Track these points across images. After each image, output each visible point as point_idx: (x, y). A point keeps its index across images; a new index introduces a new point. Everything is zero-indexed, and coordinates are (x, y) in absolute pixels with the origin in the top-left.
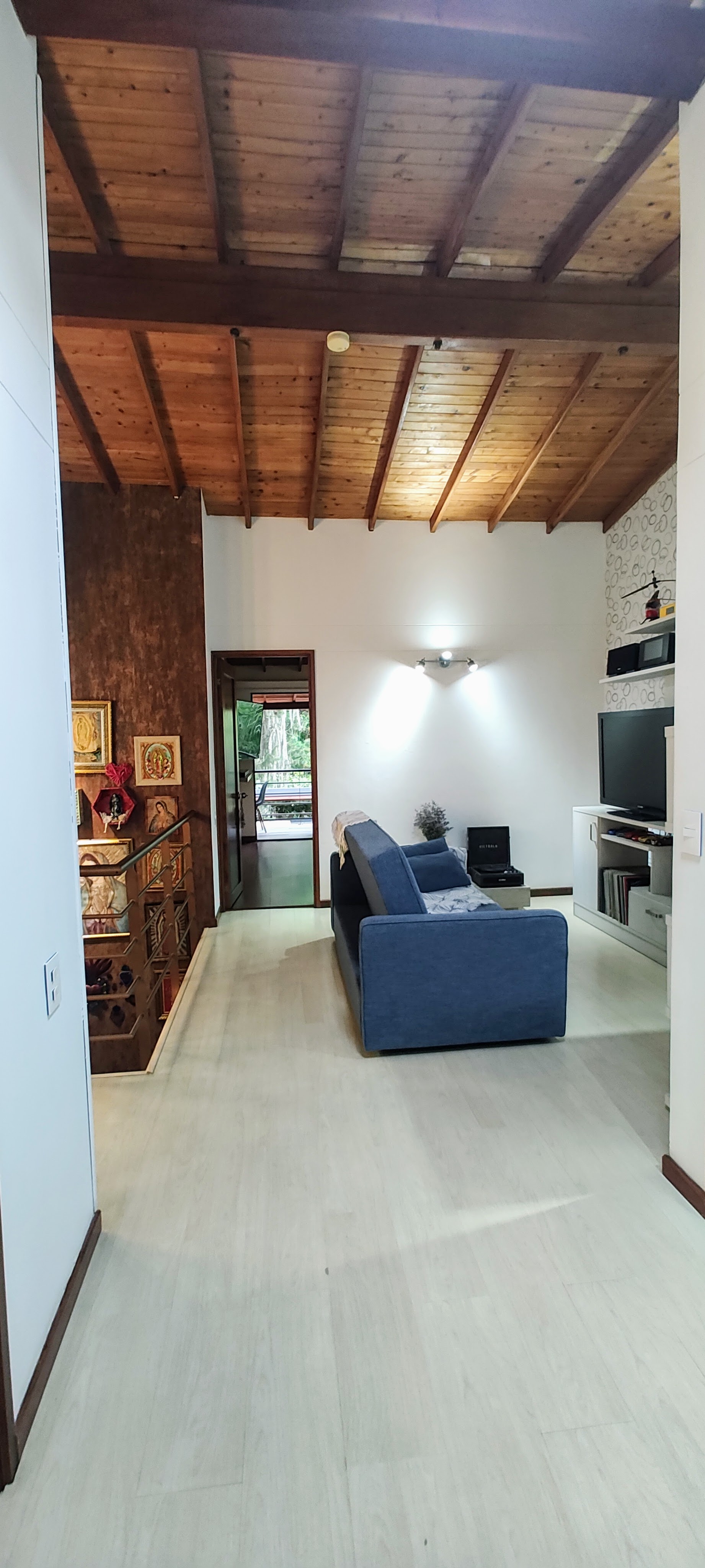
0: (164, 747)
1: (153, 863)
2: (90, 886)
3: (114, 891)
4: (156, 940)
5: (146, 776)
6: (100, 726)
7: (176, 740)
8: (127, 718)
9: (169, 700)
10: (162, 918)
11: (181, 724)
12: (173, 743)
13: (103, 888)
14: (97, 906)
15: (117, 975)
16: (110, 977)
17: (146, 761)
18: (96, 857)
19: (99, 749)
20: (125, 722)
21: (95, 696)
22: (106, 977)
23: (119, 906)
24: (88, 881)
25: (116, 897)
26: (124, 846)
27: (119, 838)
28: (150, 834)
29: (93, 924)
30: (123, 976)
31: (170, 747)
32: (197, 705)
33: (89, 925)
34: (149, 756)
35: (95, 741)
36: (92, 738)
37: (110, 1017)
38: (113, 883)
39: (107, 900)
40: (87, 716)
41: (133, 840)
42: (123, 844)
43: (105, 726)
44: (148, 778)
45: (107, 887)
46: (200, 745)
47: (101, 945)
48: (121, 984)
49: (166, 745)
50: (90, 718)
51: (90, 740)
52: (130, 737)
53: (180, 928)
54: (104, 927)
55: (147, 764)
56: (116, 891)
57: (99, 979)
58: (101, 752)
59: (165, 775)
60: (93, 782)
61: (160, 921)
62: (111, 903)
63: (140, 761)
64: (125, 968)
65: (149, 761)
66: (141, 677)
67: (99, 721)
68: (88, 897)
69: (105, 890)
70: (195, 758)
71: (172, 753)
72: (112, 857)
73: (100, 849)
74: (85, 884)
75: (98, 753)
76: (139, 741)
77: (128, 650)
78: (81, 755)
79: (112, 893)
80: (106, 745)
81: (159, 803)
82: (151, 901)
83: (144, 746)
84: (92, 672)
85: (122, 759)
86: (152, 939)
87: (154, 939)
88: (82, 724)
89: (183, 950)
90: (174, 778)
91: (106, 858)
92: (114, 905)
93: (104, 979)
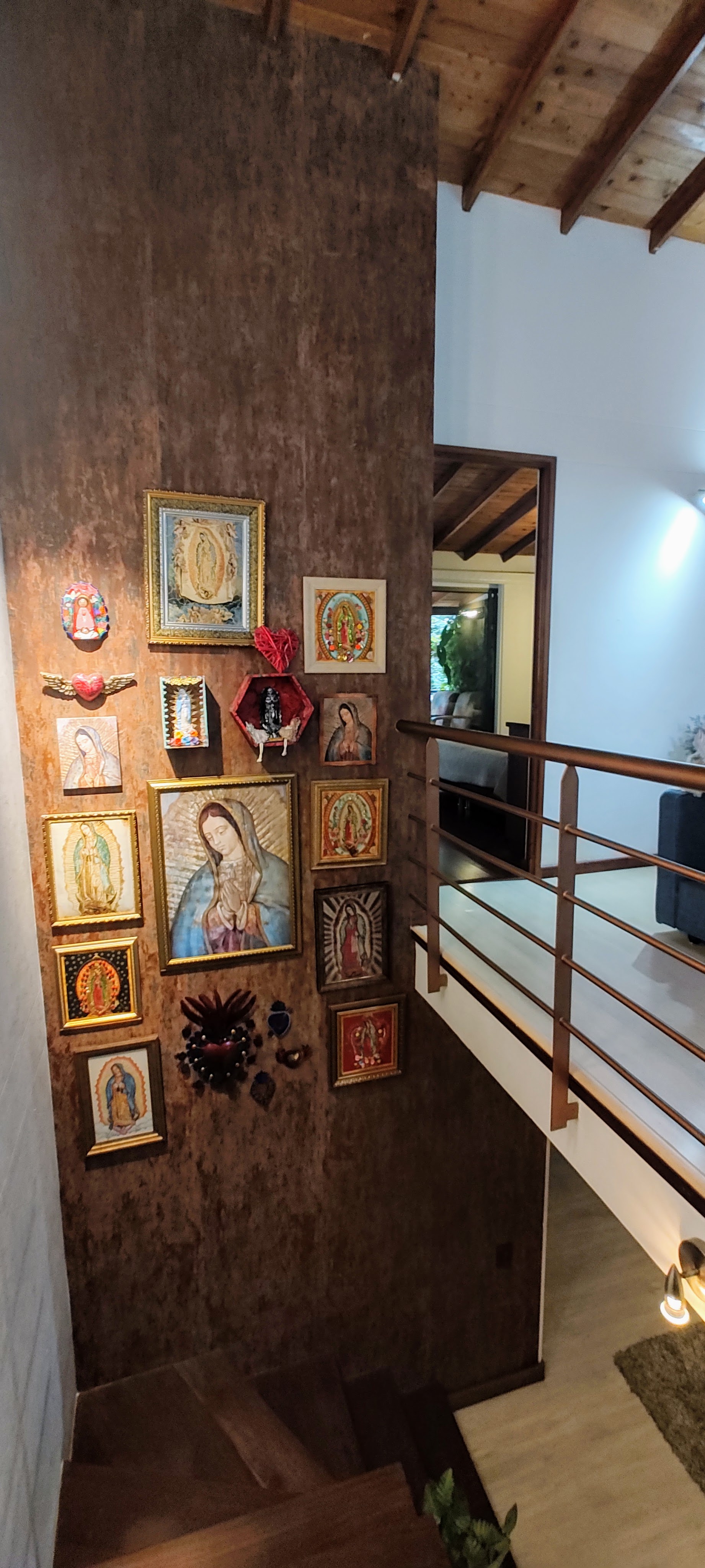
0: (356, 601)
1: (331, 818)
2: (217, 865)
3: (261, 872)
4: (333, 953)
5: (323, 654)
6: (241, 552)
7: (378, 588)
8: (291, 539)
9: (368, 510)
10: (344, 915)
11: (386, 559)
12: (373, 593)
13: (240, 868)
14: (229, 902)
15: (263, 1020)
16: (251, 1025)
17: (324, 625)
18: (230, 810)
19: (237, 599)
20: (286, 547)
21: (228, 487)
22: (243, 1026)
23: (270, 899)
24: (213, 856)
25: (265, 883)
26: (281, 788)
27: (271, 773)
28: (327, 763)
29: (221, 934)
30: (272, 1021)
31: (368, 601)
32: (415, 522)
33: (214, 937)
34: (329, 616)
35: (230, 582)
36: (225, 577)
37: (251, 1093)
38: (259, 856)
39: (249, 888)
40: (214, 529)
41: (298, 776)
42: (282, 782)
43: (251, 552)
44: (328, 659)
45: (249, 864)
46: (419, 599)
47: (235, 970)
48: (270, 1034)
49: (360, 596)
50: (222, 536)
51: (220, 580)
52: (295, 577)
53: (374, 930)
54: (242, 937)
55: (324, 632)
56: (264, 872)
57: (233, 1031)
58: (241, 606)
59: (357, 653)
60: (223, 666)
61: (341, 922)
62: (255, 894)
63: (314, 626)
64: (277, 1006)
65: (329, 626)
66: (317, 459)
67: (240, 541)
68: (213, 885)
69: (246, 869)
70: (407, 623)
71: (371, 613)
72: (258, 809)
73: (236, 793)
74: (208, 862)
75: (235, 605)
76: (312, 585)
77: (293, 400)
78: (202, 608)
79: (258, 875)
80: (253, 591)
81: (343, 706)
82: (324, 885)
83: (320, 596)
84: (225, 439)
85: (278, 620)
86: (326, 952)
87: (330, 952)
88: (206, 545)
89: (376, 967)
90: (371, 661)
91: (248, 811)
92: (260, 897)
93: (241, 1028)
